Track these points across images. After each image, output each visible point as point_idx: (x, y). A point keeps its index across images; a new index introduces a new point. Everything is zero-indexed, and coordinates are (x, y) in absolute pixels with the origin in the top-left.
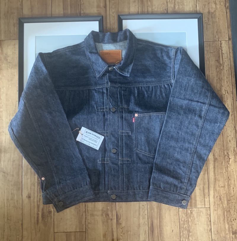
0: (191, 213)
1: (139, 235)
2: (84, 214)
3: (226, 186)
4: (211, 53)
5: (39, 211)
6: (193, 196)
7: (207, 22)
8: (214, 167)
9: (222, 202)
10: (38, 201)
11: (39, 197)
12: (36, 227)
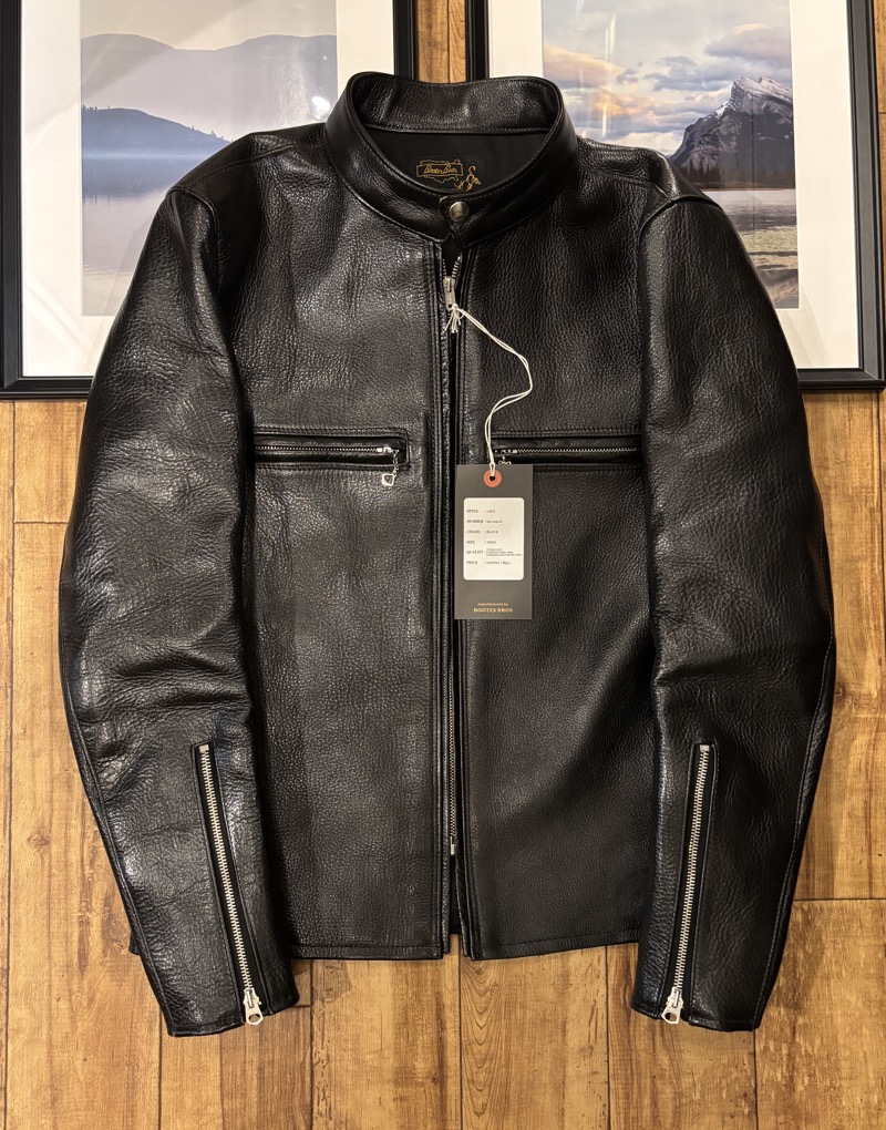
0: (808, 923)
1: (565, 1023)
5: (88, 909)
6: (817, 845)
10: (86, 862)
11: (91, 839)
12: (75, 987)
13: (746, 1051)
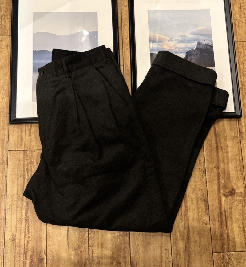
0: (229, 259)
2: (88, 262)
5: (26, 259)
6: (230, 236)
7: (239, 19)
11: (27, 238)
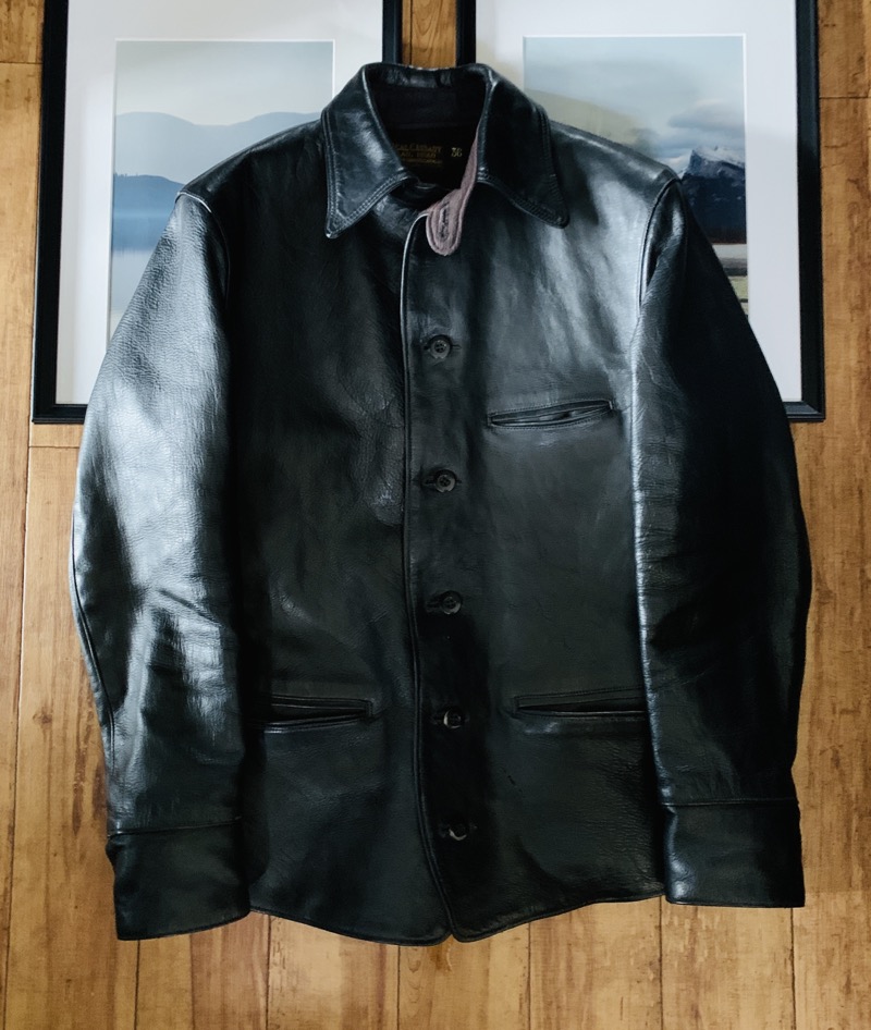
3: (864, 711)
4: (833, 147)
5: (82, 779)
7: (822, 15)
8: (818, 630)
9: (842, 774)
10: (82, 739)
11: (85, 719)
12: (69, 845)
13: (653, 925)
